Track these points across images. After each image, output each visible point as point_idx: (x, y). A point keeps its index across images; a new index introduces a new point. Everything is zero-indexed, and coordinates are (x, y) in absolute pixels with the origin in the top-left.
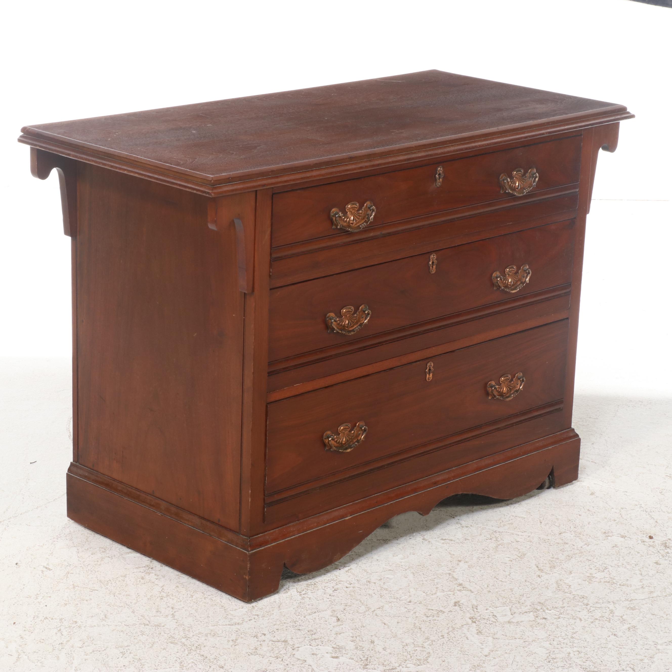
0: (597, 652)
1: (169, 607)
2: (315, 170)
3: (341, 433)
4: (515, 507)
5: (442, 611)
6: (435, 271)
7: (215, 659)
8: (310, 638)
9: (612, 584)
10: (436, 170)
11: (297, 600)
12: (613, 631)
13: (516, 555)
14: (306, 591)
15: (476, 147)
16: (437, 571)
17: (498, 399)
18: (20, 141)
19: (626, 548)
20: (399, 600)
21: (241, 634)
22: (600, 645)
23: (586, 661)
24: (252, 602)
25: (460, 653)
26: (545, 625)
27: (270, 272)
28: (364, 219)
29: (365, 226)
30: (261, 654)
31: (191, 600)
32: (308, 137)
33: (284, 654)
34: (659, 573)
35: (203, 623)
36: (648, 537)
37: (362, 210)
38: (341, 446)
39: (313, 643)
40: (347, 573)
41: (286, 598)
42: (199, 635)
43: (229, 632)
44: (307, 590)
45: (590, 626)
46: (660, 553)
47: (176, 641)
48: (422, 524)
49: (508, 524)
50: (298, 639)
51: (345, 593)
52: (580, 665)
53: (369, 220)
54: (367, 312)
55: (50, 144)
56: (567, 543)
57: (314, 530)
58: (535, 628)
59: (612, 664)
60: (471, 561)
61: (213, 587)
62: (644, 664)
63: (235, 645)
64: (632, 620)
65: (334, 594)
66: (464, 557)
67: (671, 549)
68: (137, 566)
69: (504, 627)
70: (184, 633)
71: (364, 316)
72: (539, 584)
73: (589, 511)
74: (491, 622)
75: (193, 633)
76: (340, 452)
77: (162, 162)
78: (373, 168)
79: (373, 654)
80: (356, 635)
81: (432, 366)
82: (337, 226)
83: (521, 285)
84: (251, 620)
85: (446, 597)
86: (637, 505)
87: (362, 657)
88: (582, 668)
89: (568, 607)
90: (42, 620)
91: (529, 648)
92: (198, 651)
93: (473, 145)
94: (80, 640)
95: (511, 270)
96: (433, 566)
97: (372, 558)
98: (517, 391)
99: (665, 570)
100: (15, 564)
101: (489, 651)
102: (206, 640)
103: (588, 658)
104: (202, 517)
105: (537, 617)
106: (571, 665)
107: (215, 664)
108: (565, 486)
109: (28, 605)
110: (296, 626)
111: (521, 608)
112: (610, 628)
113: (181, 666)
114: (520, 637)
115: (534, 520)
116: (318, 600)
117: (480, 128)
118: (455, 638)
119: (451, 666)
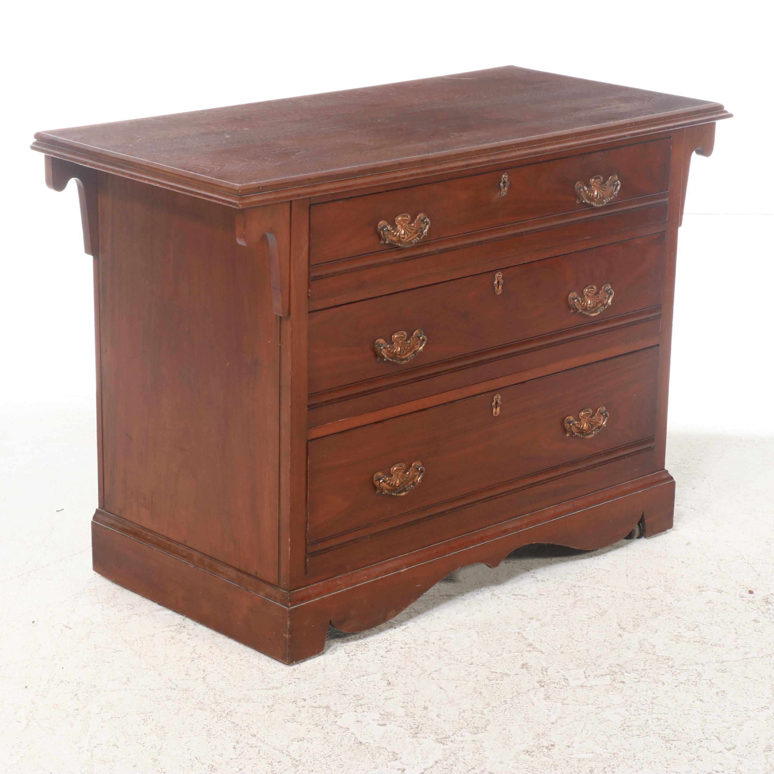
0: (679, 719)
1: (200, 669)
2: (358, 178)
3: (395, 474)
4: (599, 559)
5: (507, 674)
6: (501, 292)
7: (247, 726)
8: (355, 704)
9: (702, 644)
10: (501, 178)
11: (345, 662)
12: (700, 695)
13: (596, 612)
14: (355, 652)
15: (546, 151)
16: (505, 630)
17: (577, 436)
18: (33, 148)
19: (722, 603)
20: (460, 661)
21: (279, 699)
22: (683, 711)
23: (665, 729)
24: (293, 665)
25: (523, 720)
26: (623, 689)
27: (308, 293)
28: (416, 233)
29: (418, 241)
30: (299, 721)
31: (226, 662)
32: (355, 142)
33: (325, 721)
34: (757, 631)
35: (237, 687)
36: (748, 591)
37: (414, 223)
38: (395, 488)
39: (359, 709)
40: (403, 632)
41: (333, 660)
42: (231, 701)
43: (265, 697)
44: (357, 651)
45: (673, 691)
46: (760, 610)
47: (205, 707)
48: (492, 578)
49: (590, 577)
50: (342, 705)
51: (399, 654)
52: (658, 733)
53: (422, 234)
54: (422, 338)
55: (65, 151)
56: (655, 599)
57: (364, 583)
58: (611, 693)
59: (695, 732)
60: (544, 618)
61: (251, 648)
62: (731, 732)
63: (271, 712)
64: (722, 684)
65: (386, 655)
66: (537, 614)
67: (773, 605)
68: (167, 625)
69: (575, 691)
70: (215, 698)
71: (419, 342)
72: (620, 644)
73: (683, 563)
74: (561, 686)
75: (225, 698)
76: (393, 495)
77: (185, 170)
78: (426, 176)
79: (425, 722)
80: (408, 701)
81: (499, 399)
82: (385, 241)
83: (602, 307)
84: (291, 683)
85: (512, 659)
86: (738, 557)
87: (412, 724)
88: (661, 736)
89: (650, 669)
90: (57, 684)
91: (602, 715)
92: (229, 718)
93: (543, 149)
94: (98, 706)
95: (591, 291)
96: (500, 624)
97: (433, 615)
98: (599, 427)
99: (763, 628)
100: (32, 623)
101: (557, 719)
102: (238, 705)
103: (667, 726)
104: (238, 569)
105: (614, 680)
106: (648, 734)
107: (247, 732)
108: (658, 536)
109: (43, 667)
110: (341, 691)
111: (597, 671)
112: (696, 693)
113: (208, 734)
114: (593, 703)
115: (619, 573)
116: (368, 662)
117: (552, 130)
118: (519, 703)
119: (512, 735)
